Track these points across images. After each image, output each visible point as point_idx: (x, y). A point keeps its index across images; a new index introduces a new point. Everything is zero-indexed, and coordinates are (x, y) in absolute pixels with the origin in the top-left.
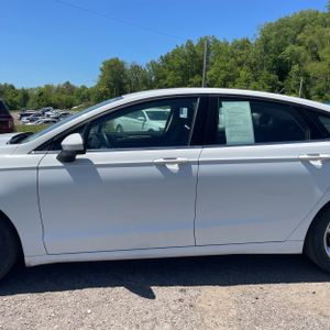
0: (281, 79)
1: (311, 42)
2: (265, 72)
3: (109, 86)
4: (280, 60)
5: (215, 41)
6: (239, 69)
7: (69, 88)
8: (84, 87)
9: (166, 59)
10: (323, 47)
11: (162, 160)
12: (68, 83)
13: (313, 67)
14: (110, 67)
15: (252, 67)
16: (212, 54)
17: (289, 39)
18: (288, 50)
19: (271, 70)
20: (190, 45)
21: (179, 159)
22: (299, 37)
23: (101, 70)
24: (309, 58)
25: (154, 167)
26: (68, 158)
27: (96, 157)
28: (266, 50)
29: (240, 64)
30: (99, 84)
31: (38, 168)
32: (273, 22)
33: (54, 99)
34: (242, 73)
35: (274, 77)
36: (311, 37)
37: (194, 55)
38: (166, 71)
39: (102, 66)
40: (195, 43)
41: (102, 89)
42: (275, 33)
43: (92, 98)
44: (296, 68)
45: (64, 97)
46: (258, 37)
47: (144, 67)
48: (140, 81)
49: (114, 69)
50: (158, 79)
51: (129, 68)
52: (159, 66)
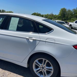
3: (61, 15)
7: (52, 15)
8: (56, 15)
23: (60, 11)
41: (59, 16)
45: (50, 17)
47: (72, 10)
48: (70, 14)
49: (63, 11)
50: (75, 13)
51: (67, 10)
52: (76, 10)
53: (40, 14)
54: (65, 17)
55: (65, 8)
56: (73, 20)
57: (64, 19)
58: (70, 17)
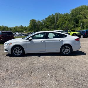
0: (77, 23)
1: (84, 14)
2: (72, 22)
3: (32, 26)
5: (59, 14)
6: (65, 21)
7: (22, 27)
8: (25, 27)
9: (47, 19)
10: (87, 15)
13: (84, 20)
14: (32, 21)
16: (59, 17)
17: (78, 13)
18: (78, 16)
19: (74, 21)
20: (53, 15)
21: (43, 40)
22: (81, 13)
24: (84, 18)
26: (30, 40)
27: (33, 40)
28: (73, 16)
29: (66, 20)
30: (29, 26)
31: (26, 42)
32: (74, 9)
33: (18, 30)
35: (75, 23)
37: (54, 18)
38: (47, 22)
39: (30, 21)
42: (74, 12)
43: (28, 29)
44: (80, 20)
45: (20, 29)
46: (70, 13)
47: (41, 21)
48: (40, 25)
50: (45, 24)
51: (37, 21)
52: (45, 21)
53: (7, 27)
54: (36, 28)
57: (35, 30)
58: (41, 28)
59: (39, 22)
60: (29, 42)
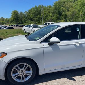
0: (60, 16)
2: (56, 14)
3: (14, 18)
4: (60, 11)
5: (42, 6)
9: (30, 11)
10: (70, 8)
11: (75, 43)
12: (2, 17)
14: (14, 13)
15: (52, 13)
17: (61, 6)
18: (61, 8)
19: (57, 14)
20: (36, 7)
21: (79, 43)
22: (64, 5)
23: (12, 14)
24: (67, 10)
25: (73, 45)
28: (56, 9)
29: (49, 12)
31: (43, 48)
34: (50, 15)
35: (58, 15)
36: (67, 5)
37: (37, 10)
38: (30, 14)
39: (12, 13)
40: (37, 7)
41: (12, 19)
42: (58, 4)
44: (63, 13)
45: (1, 21)
46: (54, 5)
47: (24, 13)
48: (23, 17)
49: (16, 13)
50: (28, 16)
51: (20, 13)
54: (19, 20)
55: (17, 11)
56: (27, 22)
59: (22, 13)
60: (50, 49)
